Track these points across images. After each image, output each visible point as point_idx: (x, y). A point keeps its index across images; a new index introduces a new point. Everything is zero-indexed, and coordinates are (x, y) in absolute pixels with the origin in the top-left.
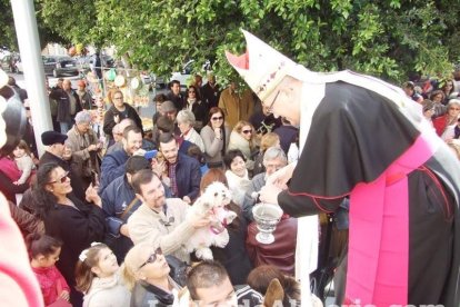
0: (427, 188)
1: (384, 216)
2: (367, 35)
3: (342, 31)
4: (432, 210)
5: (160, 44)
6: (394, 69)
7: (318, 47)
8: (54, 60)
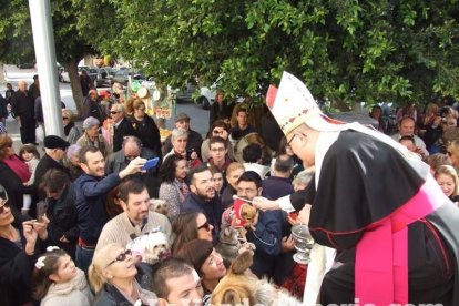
0: (426, 239)
1: (394, 267)
2: (376, 52)
3: (353, 48)
4: (430, 262)
5: (169, 58)
6: (408, 89)
7: (325, 64)
8: (95, 71)
